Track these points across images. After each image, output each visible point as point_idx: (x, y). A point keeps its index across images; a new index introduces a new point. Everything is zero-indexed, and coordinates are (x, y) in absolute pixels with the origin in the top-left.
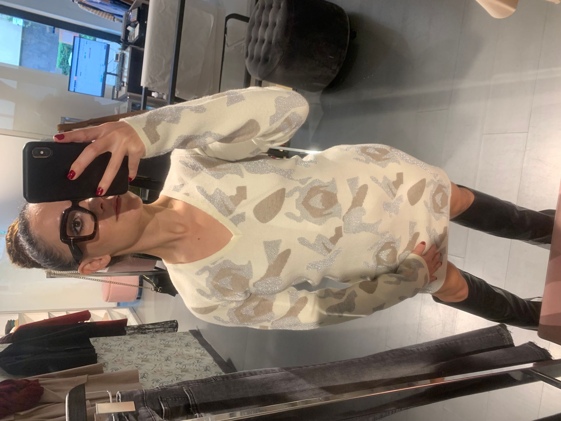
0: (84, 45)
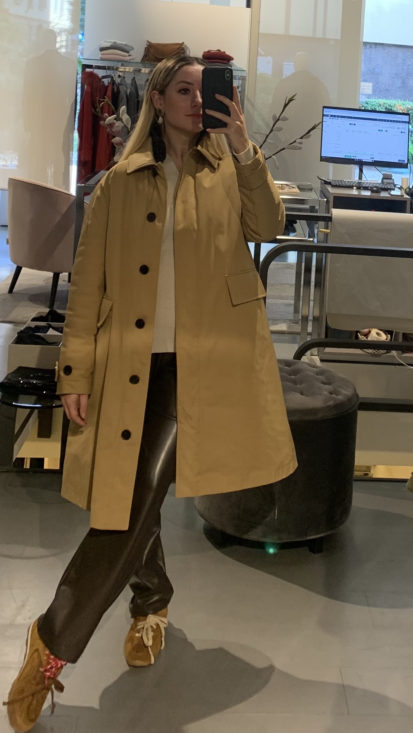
0: (398, 128)
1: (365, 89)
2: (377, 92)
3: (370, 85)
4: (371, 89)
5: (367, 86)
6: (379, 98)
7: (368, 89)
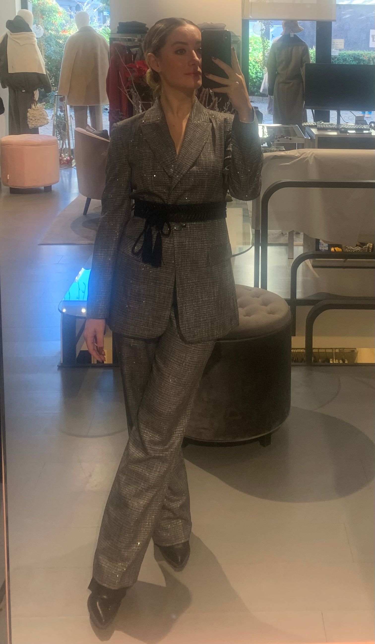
1: (338, 45)
2: (348, 45)
3: (342, 41)
4: (343, 44)
5: (339, 43)
6: (348, 50)
7: (341, 45)
